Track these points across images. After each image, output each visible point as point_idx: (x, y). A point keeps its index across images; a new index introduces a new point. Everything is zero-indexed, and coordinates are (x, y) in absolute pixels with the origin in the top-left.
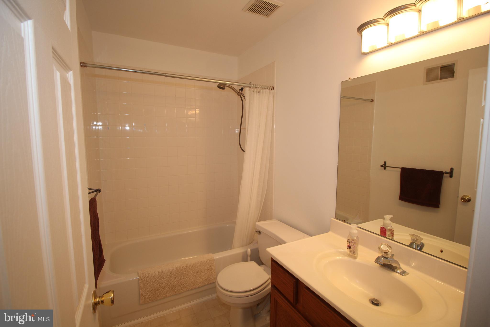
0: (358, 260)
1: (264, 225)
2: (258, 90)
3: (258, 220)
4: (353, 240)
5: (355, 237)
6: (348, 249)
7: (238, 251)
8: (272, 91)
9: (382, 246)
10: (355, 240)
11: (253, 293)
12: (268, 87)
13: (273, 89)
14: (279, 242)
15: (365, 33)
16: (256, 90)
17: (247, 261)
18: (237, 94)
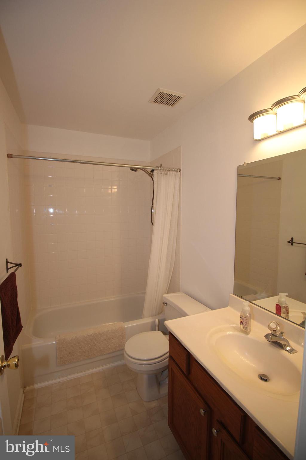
0: (249, 336)
1: (171, 297)
2: (165, 173)
3: (166, 293)
4: (246, 317)
5: (247, 314)
6: (241, 325)
7: (147, 320)
8: (179, 173)
9: (271, 324)
10: (248, 316)
11: (156, 361)
12: (175, 170)
13: (180, 171)
14: (183, 314)
15: (256, 121)
16: (163, 173)
17: (155, 330)
18: (149, 175)
